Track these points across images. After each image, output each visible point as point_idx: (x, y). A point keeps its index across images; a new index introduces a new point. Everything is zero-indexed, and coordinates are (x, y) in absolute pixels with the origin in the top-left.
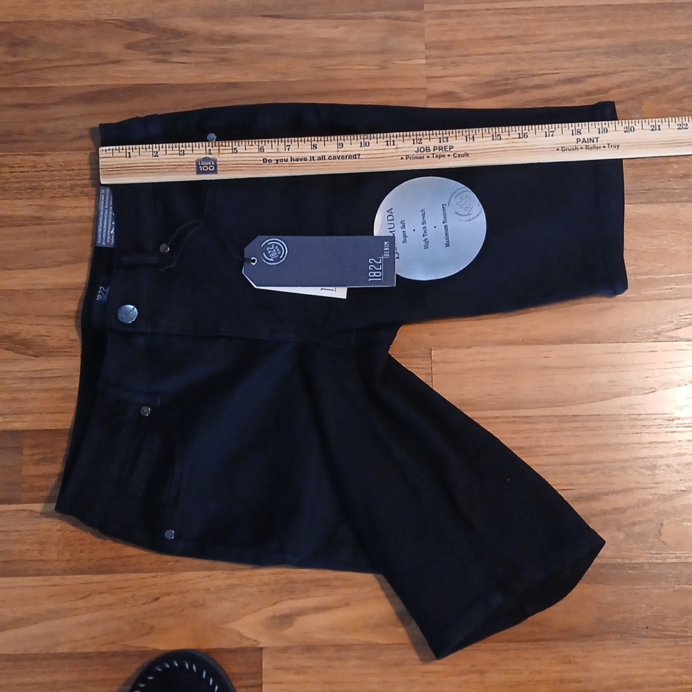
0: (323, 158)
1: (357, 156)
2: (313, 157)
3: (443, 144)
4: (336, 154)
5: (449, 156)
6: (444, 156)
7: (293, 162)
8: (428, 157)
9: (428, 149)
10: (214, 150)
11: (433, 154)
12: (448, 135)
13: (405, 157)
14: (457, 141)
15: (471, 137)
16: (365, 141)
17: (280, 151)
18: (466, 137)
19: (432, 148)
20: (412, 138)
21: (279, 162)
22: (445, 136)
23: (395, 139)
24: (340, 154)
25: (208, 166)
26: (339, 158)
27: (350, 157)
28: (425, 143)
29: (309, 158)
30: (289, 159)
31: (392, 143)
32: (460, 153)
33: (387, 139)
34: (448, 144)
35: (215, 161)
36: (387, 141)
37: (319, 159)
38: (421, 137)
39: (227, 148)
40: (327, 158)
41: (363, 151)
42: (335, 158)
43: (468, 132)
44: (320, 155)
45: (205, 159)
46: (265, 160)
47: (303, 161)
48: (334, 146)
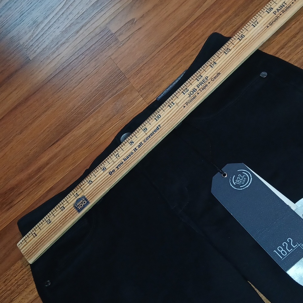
0: (141, 144)
1: (159, 127)
2: (135, 149)
3: (201, 80)
4: (146, 136)
5: (209, 83)
6: (207, 85)
7: (126, 161)
8: (198, 93)
9: (194, 90)
10: (79, 191)
11: (200, 90)
12: (199, 74)
13: (185, 105)
14: (207, 73)
15: (213, 63)
16: (157, 116)
17: (115, 161)
18: (210, 65)
19: (196, 88)
20: (180, 92)
21: (119, 167)
23: (172, 101)
24: (149, 134)
25: (82, 202)
26: (150, 137)
27: (155, 131)
28: (190, 88)
29: (133, 151)
30: (123, 161)
31: (172, 104)
32: (214, 76)
33: (167, 105)
34: (204, 76)
35: (84, 197)
36: (169, 106)
37: (139, 146)
38: (185, 87)
39: (85, 184)
40: (143, 142)
41: (160, 122)
42: (147, 138)
43: (209, 63)
44: (138, 144)
45: (78, 201)
46: (110, 173)
47: (132, 156)
48: (142, 133)
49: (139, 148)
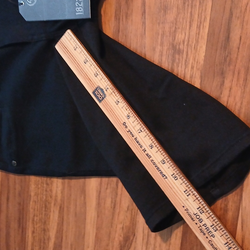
0: (149, 157)
1: (165, 177)
2: (145, 151)
3: (211, 229)
4: (157, 163)
5: (207, 238)
6: (204, 234)
7: (135, 140)
8: (196, 224)
9: (201, 220)
11: (201, 226)
12: (219, 229)
13: (185, 208)
14: (219, 237)
15: (229, 246)
16: (177, 176)
17: (135, 128)
18: (228, 243)
19: (203, 223)
20: (200, 205)
21: (129, 132)
22: (217, 227)
23: (192, 194)
24: (159, 166)
25: (100, 95)
26: (156, 167)
27: (161, 173)
28: (203, 216)
29: (143, 148)
30: (135, 137)
31: (188, 194)
32: (214, 245)
33: (187, 189)
34: (214, 233)
35: (105, 97)
36: (186, 190)
37: (147, 155)
38: (205, 211)
40: (151, 159)
41: (170, 179)
42: (154, 164)
43: (230, 242)
44: (150, 154)
45: (102, 90)
46: (124, 124)
47: (139, 146)
48: (160, 158)
49: (146, 154)
